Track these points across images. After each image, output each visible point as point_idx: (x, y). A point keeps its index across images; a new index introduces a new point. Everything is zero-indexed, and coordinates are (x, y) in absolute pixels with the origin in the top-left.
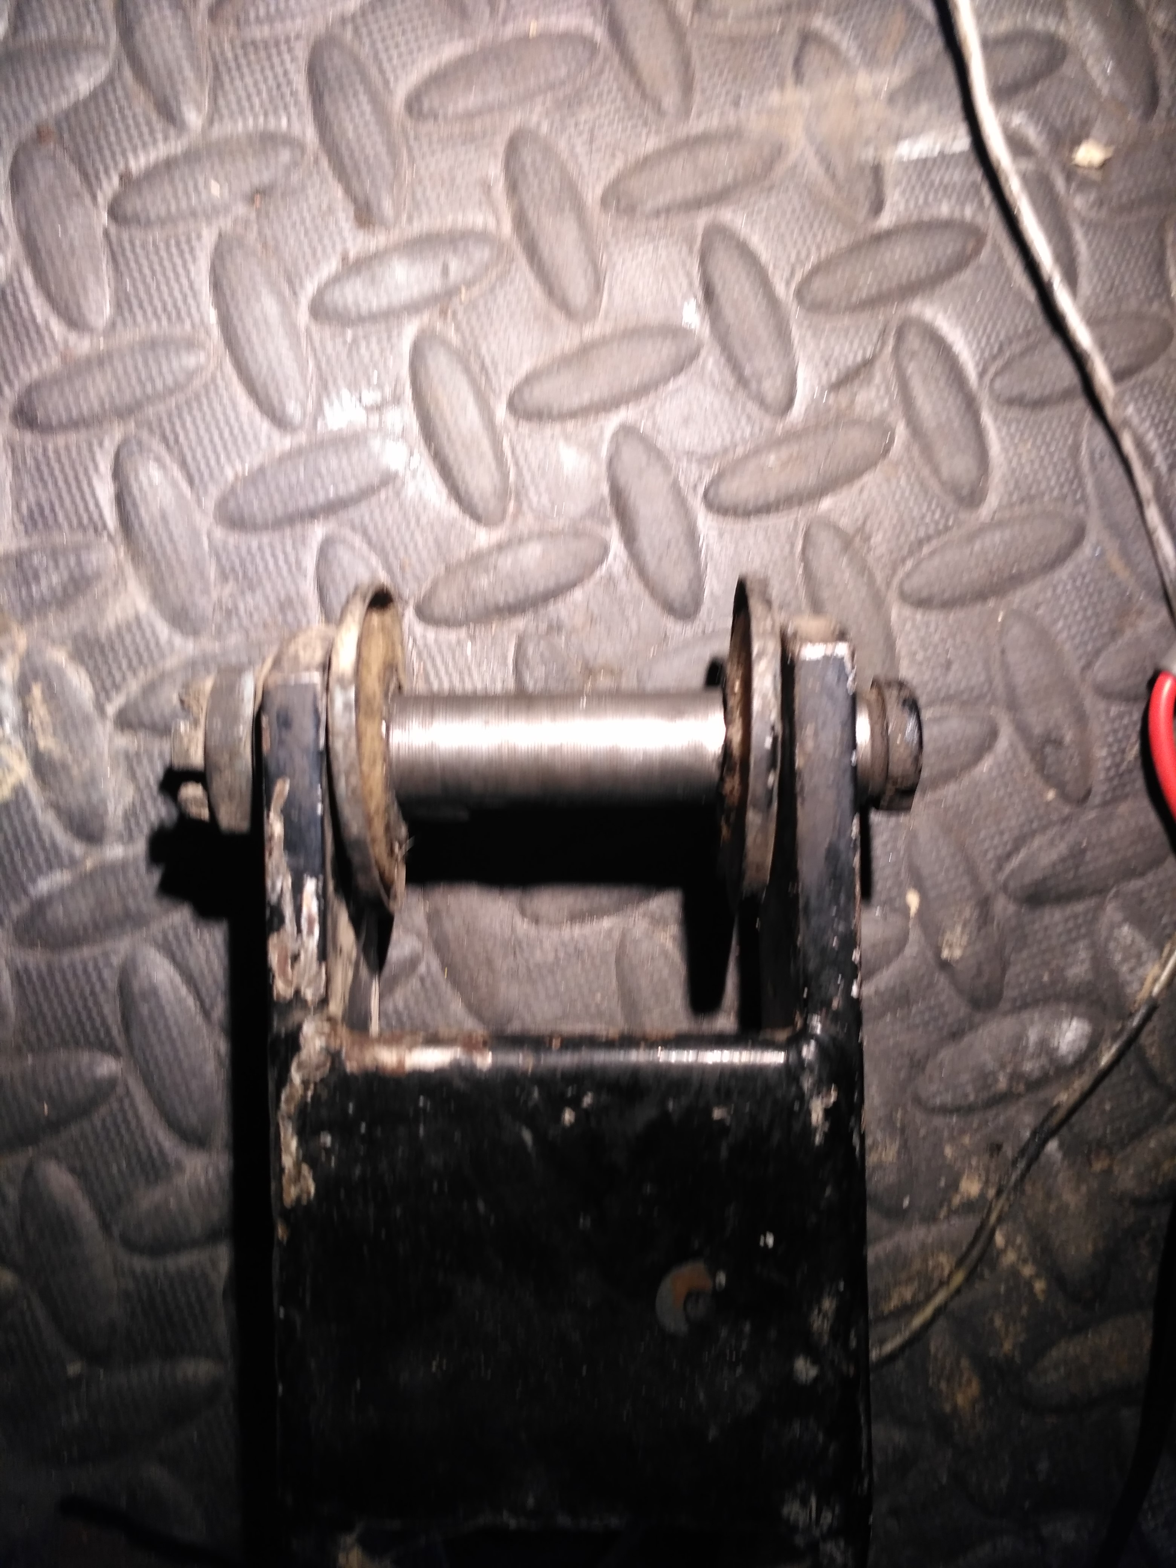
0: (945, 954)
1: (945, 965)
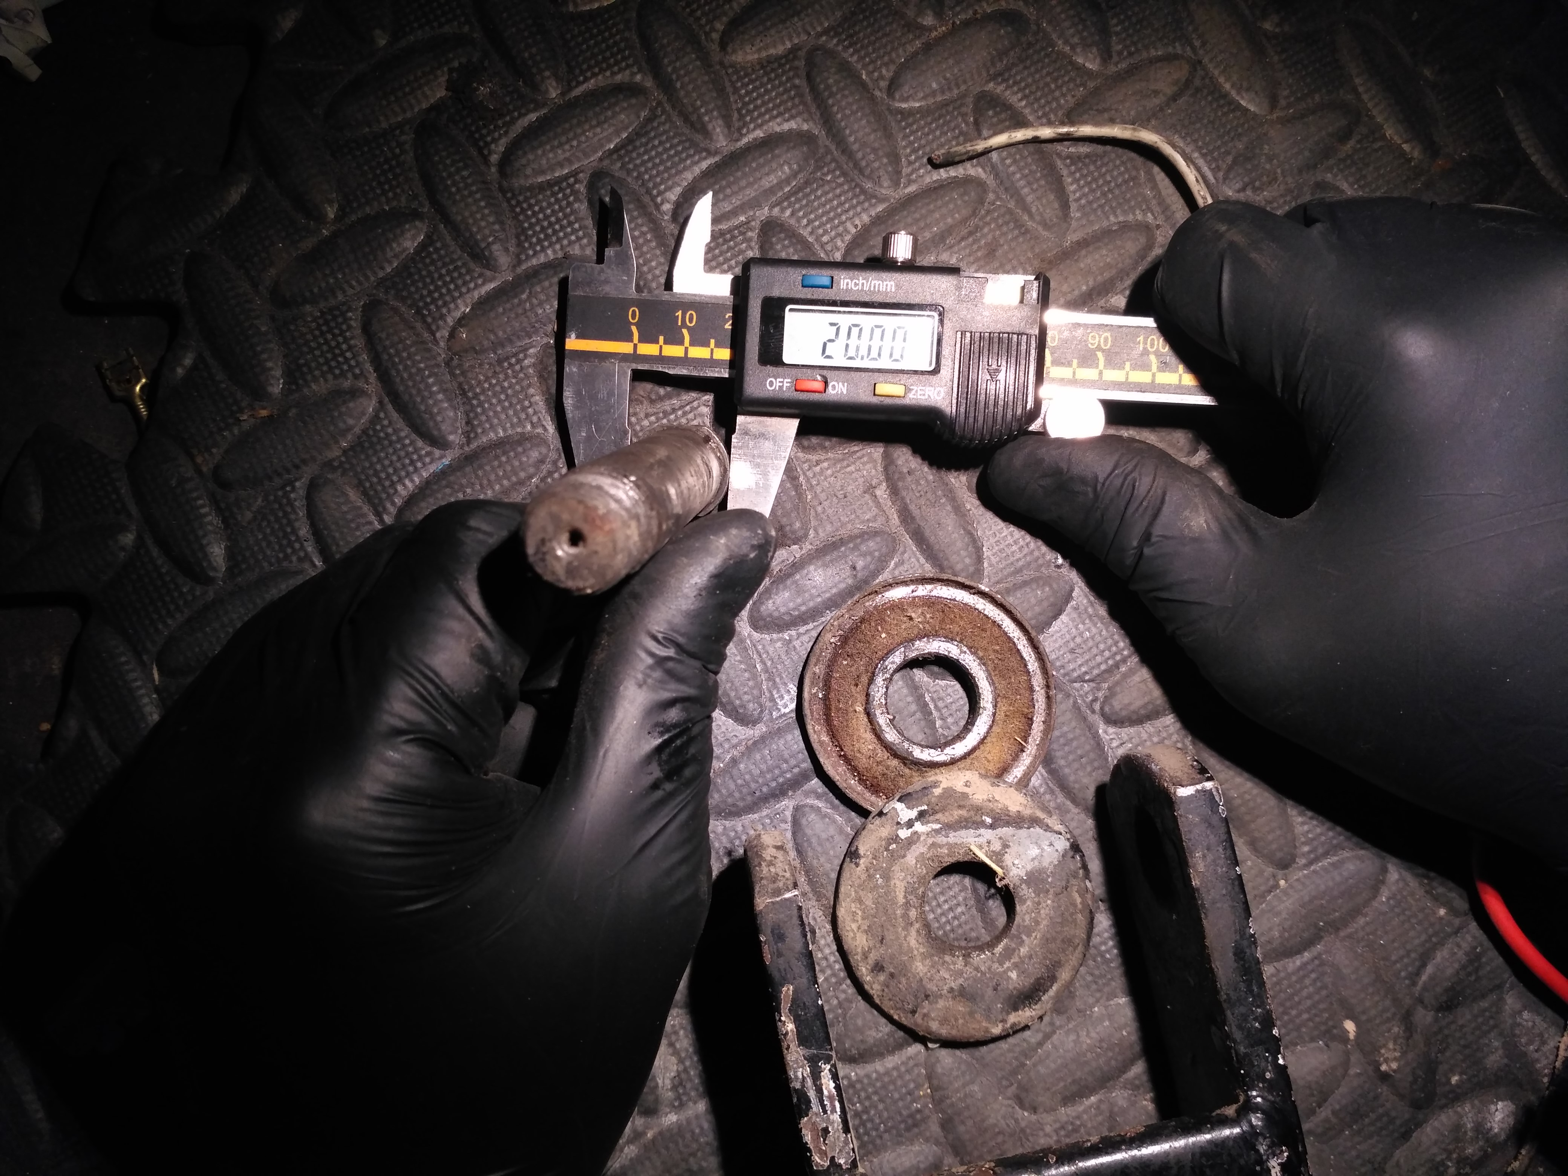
0: (1384, 1068)
1: (1385, 1077)
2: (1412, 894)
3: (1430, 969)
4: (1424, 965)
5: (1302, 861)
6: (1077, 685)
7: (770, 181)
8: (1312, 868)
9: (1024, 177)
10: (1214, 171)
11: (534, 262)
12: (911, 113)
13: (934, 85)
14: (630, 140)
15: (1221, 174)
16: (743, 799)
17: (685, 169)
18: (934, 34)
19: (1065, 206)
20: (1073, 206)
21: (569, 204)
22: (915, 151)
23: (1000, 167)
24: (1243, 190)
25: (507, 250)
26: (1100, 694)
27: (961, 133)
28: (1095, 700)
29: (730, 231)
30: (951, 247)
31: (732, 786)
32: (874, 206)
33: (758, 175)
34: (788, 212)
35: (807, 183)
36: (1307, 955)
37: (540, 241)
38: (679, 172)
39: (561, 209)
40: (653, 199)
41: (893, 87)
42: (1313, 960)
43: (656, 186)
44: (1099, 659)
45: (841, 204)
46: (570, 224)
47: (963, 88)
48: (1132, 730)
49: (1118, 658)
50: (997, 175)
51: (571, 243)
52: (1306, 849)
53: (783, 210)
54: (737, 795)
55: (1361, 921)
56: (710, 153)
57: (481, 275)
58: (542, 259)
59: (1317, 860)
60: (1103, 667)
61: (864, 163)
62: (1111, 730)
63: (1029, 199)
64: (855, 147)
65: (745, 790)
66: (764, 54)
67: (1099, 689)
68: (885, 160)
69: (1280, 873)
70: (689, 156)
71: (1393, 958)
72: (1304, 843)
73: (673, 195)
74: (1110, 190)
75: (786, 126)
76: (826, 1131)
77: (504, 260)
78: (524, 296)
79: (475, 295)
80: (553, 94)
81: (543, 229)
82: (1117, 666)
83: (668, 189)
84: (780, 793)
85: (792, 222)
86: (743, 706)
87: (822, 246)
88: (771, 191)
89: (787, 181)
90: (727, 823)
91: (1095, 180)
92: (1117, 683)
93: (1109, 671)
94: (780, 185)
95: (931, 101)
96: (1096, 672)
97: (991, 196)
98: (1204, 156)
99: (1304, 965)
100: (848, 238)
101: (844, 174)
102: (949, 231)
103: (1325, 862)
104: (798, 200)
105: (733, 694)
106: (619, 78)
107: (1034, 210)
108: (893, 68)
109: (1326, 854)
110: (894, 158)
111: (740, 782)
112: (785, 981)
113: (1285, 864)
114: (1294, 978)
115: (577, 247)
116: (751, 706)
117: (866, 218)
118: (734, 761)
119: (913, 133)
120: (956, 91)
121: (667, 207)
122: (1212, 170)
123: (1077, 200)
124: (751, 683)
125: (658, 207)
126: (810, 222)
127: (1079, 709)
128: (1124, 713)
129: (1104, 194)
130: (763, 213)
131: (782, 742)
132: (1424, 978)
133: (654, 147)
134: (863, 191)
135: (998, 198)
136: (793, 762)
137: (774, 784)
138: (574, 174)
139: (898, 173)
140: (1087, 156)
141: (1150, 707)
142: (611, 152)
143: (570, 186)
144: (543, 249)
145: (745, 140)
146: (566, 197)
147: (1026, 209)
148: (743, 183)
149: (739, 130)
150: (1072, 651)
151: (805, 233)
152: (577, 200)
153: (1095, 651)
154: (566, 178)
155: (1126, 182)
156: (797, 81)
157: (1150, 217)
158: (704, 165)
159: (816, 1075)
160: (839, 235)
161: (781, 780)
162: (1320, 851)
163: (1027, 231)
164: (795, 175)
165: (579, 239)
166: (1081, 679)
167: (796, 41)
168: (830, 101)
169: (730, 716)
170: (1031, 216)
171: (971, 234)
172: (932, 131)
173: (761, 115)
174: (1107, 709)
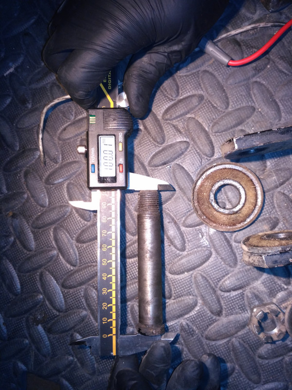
2: (263, 74)
3: (284, 70)
4: (283, 72)
5: (253, 104)
6: (203, 163)
7: (66, 240)
8: (255, 101)
9: (67, 173)
10: (67, 122)
11: (85, 304)
12: (49, 201)
13: (43, 195)
14: (54, 277)
15: (68, 120)
16: (232, 257)
17: (62, 262)
18: (29, 195)
19: (75, 162)
20: (75, 160)
21: (70, 294)
22: (59, 201)
23: (64, 179)
24: (72, 115)
25: (82, 312)
26: (205, 157)
27: (55, 189)
28: (207, 159)
29: (79, 251)
30: (85, 192)
31: (228, 260)
32: (73, 213)
33: (64, 243)
34: (74, 235)
35: (67, 230)
36: (279, 104)
37: (80, 303)
38: (63, 264)
39: (71, 296)
40: (69, 271)
41: (42, 206)
42: (281, 102)
43: (66, 271)
44: (196, 157)
45: (73, 222)
46: (75, 294)
47: (43, 187)
48: (216, 149)
49: (196, 152)
50: (67, 180)
51: (80, 294)
52: (250, 103)
53: (74, 237)
55: (270, 89)
56: (58, 256)
57: (88, 319)
58: (84, 302)
59: (253, 100)
60: (198, 156)
61: (62, 215)
62: (215, 155)
63: (73, 171)
64: (58, 217)
65: (230, 256)
66: (33, 240)
67: (204, 157)
68: (62, 209)
69: (256, 110)
70: (59, 261)
71: (281, 80)
72: (248, 103)
73: (69, 266)
74: (71, 150)
75: (52, 235)
77: (84, 313)
78: (94, 308)
79: (93, 321)
80: (41, 297)
81: (77, 302)
82: (198, 153)
83: (67, 267)
84: (230, 246)
85: (77, 234)
86: (206, 255)
87: (83, 227)
88: (68, 240)
89: (66, 235)
90: (239, 261)
91: (68, 154)
92: (203, 153)
93: (199, 155)
94: (67, 237)
95: (46, 196)
96: (199, 159)
97: (72, 181)
98: (63, 125)
99: (282, 105)
100: (81, 220)
101: (65, 220)
102: (81, 193)
103: (254, 98)
104: (71, 233)
105: (203, 258)
106: (38, 279)
107: (75, 170)
108: (38, 206)
109: (251, 98)
110: (61, 207)
111: (227, 257)
112: (289, 261)
113: (254, 109)
114: (286, 108)
115: (81, 293)
116: (206, 253)
117: (76, 215)
118: (222, 258)
119: (55, 201)
120: (44, 189)
121: (72, 268)
122: (67, 123)
123: (74, 159)
124: (200, 252)
125: (72, 270)
126: (77, 230)
127: (209, 163)
128: (211, 151)
129: (72, 151)
130: (74, 242)
131: (217, 245)
132: (286, 72)
133: (56, 270)
134: (69, 215)
135: (72, 180)
136: (222, 243)
137: (228, 248)
138: (62, 292)
139: (65, 206)
140: (62, 156)
141: (209, 144)
142: (57, 282)
143: (66, 293)
144: (82, 302)
145: (55, 246)
146: (68, 295)
147: (76, 172)
148: (66, 247)
149: (53, 248)
150: (193, 164)
151: (80, 231)
152: (69, 292)
153: (193, 158)
154: (63, 295)
155: (69, 146)
156: (40, 232)
157: (79, 140)
158: (61, 257)
160: (81, 222)
161: (227, 246)
162: (250, 99)
163: (81, 172)
164: (65, 233)
165: (79, 292)
166: (201, 162)
167: (30, 231)
168: (46, 223)
169: (209, 259)
170: (78, 171)
171: (81, 187)
172: (54, 196)
173: (49, 242)
174: (209, 156)
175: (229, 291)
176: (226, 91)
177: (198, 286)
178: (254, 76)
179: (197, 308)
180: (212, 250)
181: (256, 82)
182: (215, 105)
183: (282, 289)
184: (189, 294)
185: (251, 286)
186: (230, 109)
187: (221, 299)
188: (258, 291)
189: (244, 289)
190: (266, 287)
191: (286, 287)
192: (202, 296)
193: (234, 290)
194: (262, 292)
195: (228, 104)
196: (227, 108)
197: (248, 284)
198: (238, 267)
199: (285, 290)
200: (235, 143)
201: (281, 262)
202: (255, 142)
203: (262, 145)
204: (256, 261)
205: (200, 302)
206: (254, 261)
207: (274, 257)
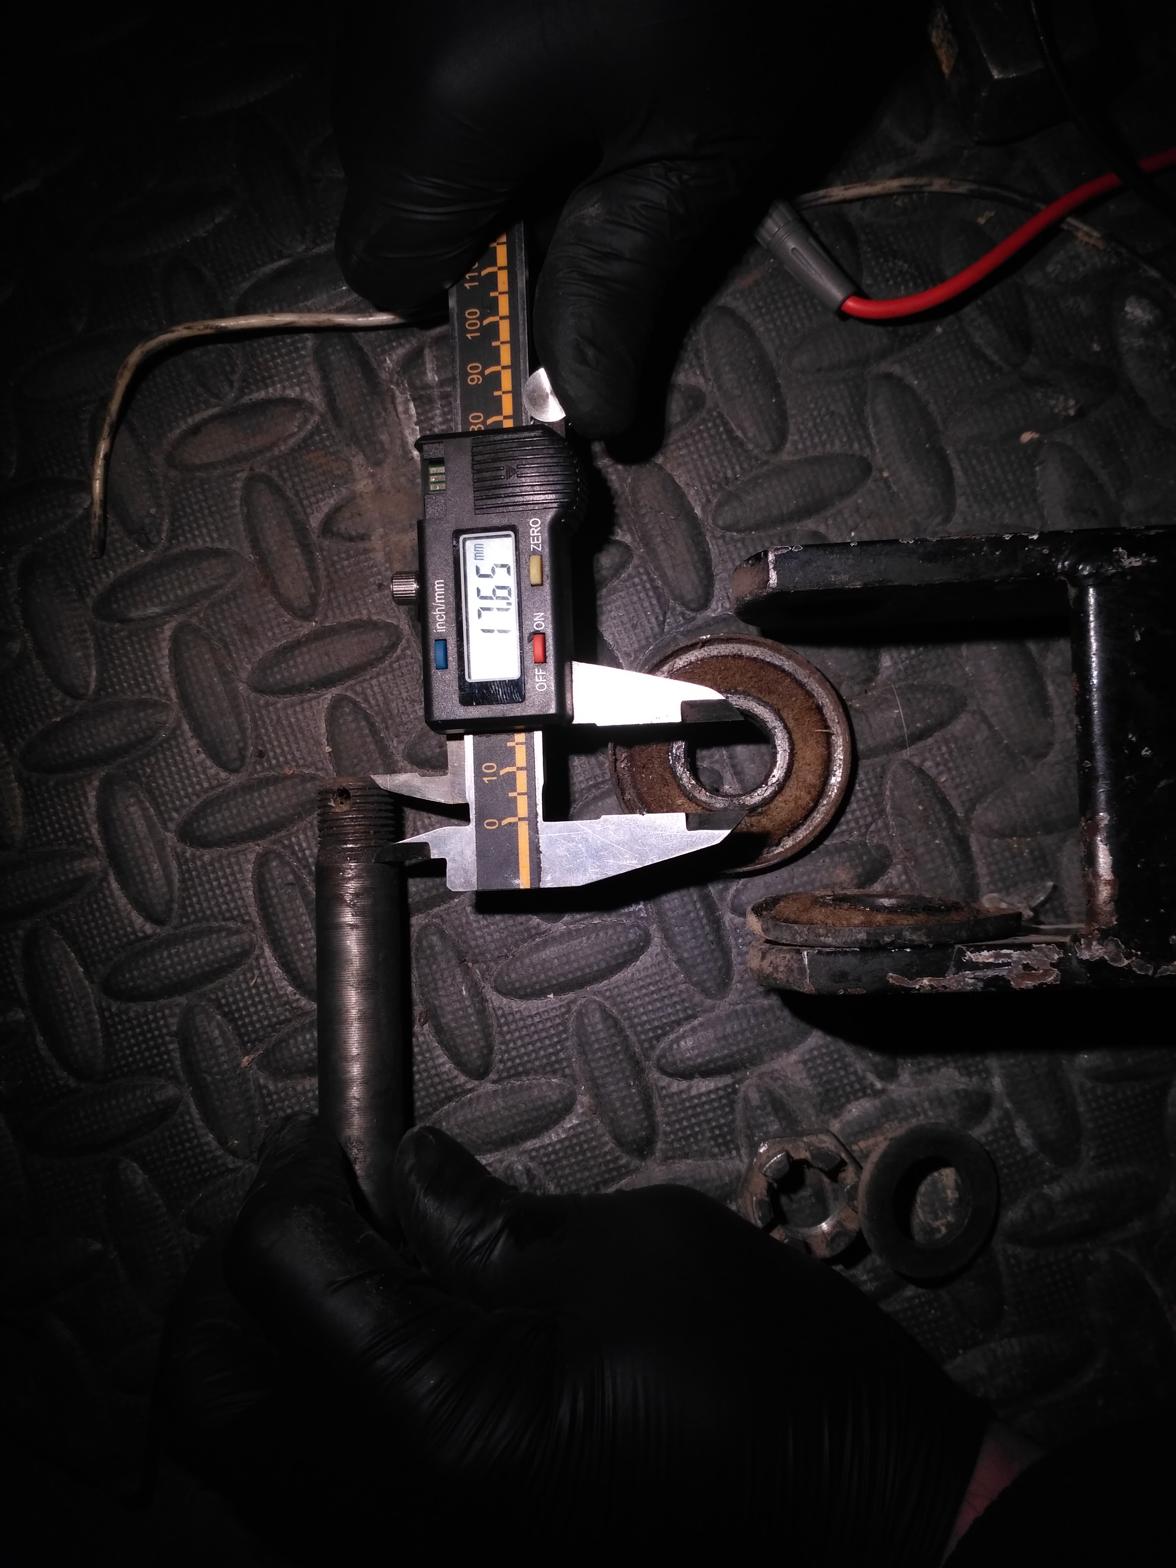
0: (1072, 412)
1: (1081, 413)
2: (916, 354)
3: (989, 352)
4: (984, 357)
5: (867, 452)
6: (667, 628)
7: (141, 827)
8: (875, 443)
9: (181, 587)
10: (208, 405)
11: (178, 1063)
12: (101, 681)
13: (79, 654)
14: (78, 952)
15: (213, 400)
16: (716, 960)
17: (115, 904)
18: (30, 645)
19: (216, 553)
20: (218, 545)
21: (129, 1020)
22: (138, 685)
23: (168, 607)
24: (231, 384)
25: (162, 1087)
26: (679, 609)
27: (129, 637)
28: (683, 614)
29: (182, 872)
30: (236, 668)
31: (702, 968)
32: (183, 732)
33: (133, 837)
34: (175, 815)
35: (150, 791)
36: (955, 465)
37: (160, 1055)
38: (118, 911)
39: (132, 1028)
40: (138, 940)
41: (72, 693)
42: (959, 459)
43: (126, 935)
44: (646, 604)
45: (176, 764)
46: (148, 1022)
47: (86, 627)
48: (717, 586)
49: (648, 586)
50: (176, 611)
51: (166, 1025)
52: (856, 446)
53: (172, 819)
54: (711, 965)
55: (932, 407)
56: (105, 879)
57: (182, 1116)
58: (176, 1055)
59: (868, 437)
60: (654, 602)
61: (141, 735)
62: (713, 605)
63: (203, 585)
64: (124, 740)
65: (708, 957)
66: (20, 810)
67: (674, 609)
68: (142, 715)
69: (875, 474)
70: (104, 898)
71: (972, 384)
72: (851, 445)
73: (138, 920)
74: (209, 508)
75: (92, 801)
76: (1026, 967)
77: (171, 1091)
78: (209, 1079)
79: (199, 1123)
80: (21, 1016)
81: (149, 1049)
82: (655, 588)
83: (131, 924)
84: (716, 922)
85: (184, 812)
86: (630, 943)
87: (212, 788)
88: (151, 826)
89: (144, 810)
90: (736, 977)
91: (196, 520)
92: (672, 591)
93: (659, 597)
94: (147, 818)
95: (93, 660)
96: (657, 610)
97: (194, 620)
98: (192, 414)
99: (963, 468)
100: (209, 763)
101: (147, 755)
102: (219, 665)
103: (872, 430)
104: (165, 803)
105: (617, 951)
106: (18, 952)
107: (214, 583)
108: (54, 691)
109: (865, 428)
110: (142, 705)
111: (699, 960)
112: (883, 979)
113: (866, 468)
114: (973, 481)
115: (171, 1020)
116: (631, 936)
117: (193, 743)
118: (679, 961)
119: (120, 683)
120: (88, 635)
121: (149, 928)
122: (207, 408)
123: (213, 540)
124: (610, 932)
125: (147, 937)
126: (187, 796)
127: (689, 631)
128: (700, 591)
129: (212, 514)
130: (171, 838)
131: (670, 914)
132: (996, 358)
133: (89, 930)
134: (167, 740)
135: (196, 614)
136: (690, 907)
137: (707, 928)
138: (101, 1010)
139: (155, 704)
140: (172, 523)
141: (699, 565)
142: (87, 972)
143: (112, 1015)
144: (168, 1052)
145: (99, 843)
146: (122, 1022)
147: (212, 590)
148: (139, 853)
149: (88, 847)
150: (634, 627)
151: (197, 802)
152: (126, 1012)
153: (638, 606)
154: (103, 1018)
155: (203, 491)
156: (51, 783)
157: (242, 475)
158: (115, 885)
159: (974, 966)
160: (204, 772)
161: (705, 921)
162: (861, 432)
163: (233, 592)
164: (140, 802)
165: (164, 1017)
166: (661, 624)
167: (13, 776)
168: (76, 755)
169: (636, 958)
170: (221, 586)
171: (226, 646)
172: (122, 665)
173: (77, 824)
174: (693, 606)
175: (687, 1074)
176: (784, 390)
177: (583, 1047)
178: (883, 355)
179: (570, 1122)
180: (653, 928)
181: (888, 376)
182: (739, 433)
183: (864, 1090)
184: (551, 1068)
185: (764, 1068)
186: (786, 456)
187: (656, 1100)
188: (784, 1087)
189: (738, 1076)
190: (812, 1078)
191: (879, 1085)
192: (593, 1079)
193: (706, 1073)
194: (798, 1091)
195: (782, 436)
196: (777, 449)
197: (754, 1060)
198: (732, 997)
199: (876, 1094)
200: (771, 566)
201: (859, 979)
202: (835, 573)
203: (858, 585)
204: (781, 969)
205: (584, 1100)
206: (776, 969)
207: (841, 959)
